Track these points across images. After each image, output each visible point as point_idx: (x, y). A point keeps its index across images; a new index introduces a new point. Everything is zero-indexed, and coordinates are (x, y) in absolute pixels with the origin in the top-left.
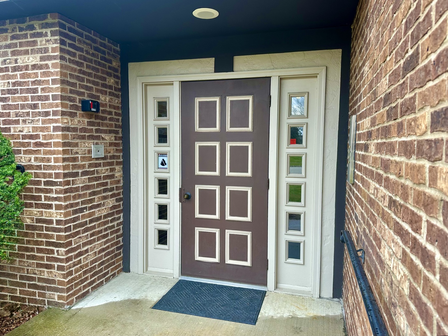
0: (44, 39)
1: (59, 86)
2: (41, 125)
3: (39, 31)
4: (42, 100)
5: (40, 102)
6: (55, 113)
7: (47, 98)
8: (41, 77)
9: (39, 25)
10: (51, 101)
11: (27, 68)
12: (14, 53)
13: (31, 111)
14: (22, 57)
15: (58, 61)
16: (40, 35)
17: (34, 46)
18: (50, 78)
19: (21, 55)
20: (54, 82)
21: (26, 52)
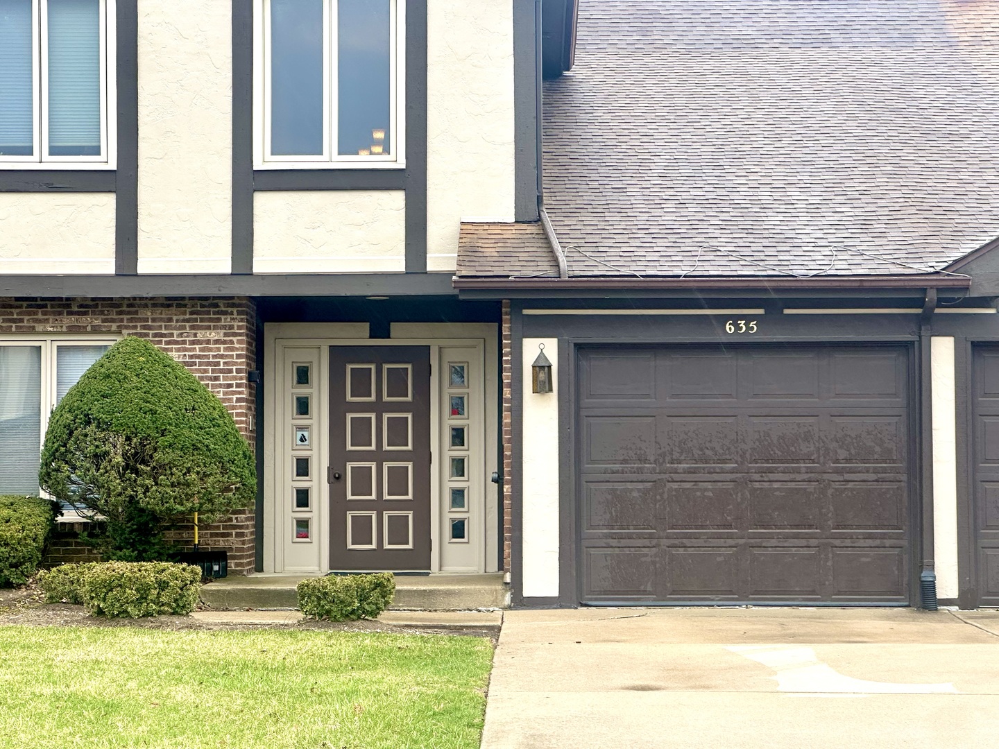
0: (229, 317)
1: (244, 360)
2: (222, 397)
3: (223, 309)
4: (224, 373)
5: (221, 375)
6: (238, 386)
7: (230, 371)
8: (224, 351)
9: (224, 304)
10: (234, 374)
11: (208, 342)
12: (192, 328)
13: (210, 382)
14: (203, 332)
15: (244, 338)
16: (225, 313)
17: (218, 322)
18: (234, 353)
19: (202, 329)
20: (239, 356)
21: (209, 328)
